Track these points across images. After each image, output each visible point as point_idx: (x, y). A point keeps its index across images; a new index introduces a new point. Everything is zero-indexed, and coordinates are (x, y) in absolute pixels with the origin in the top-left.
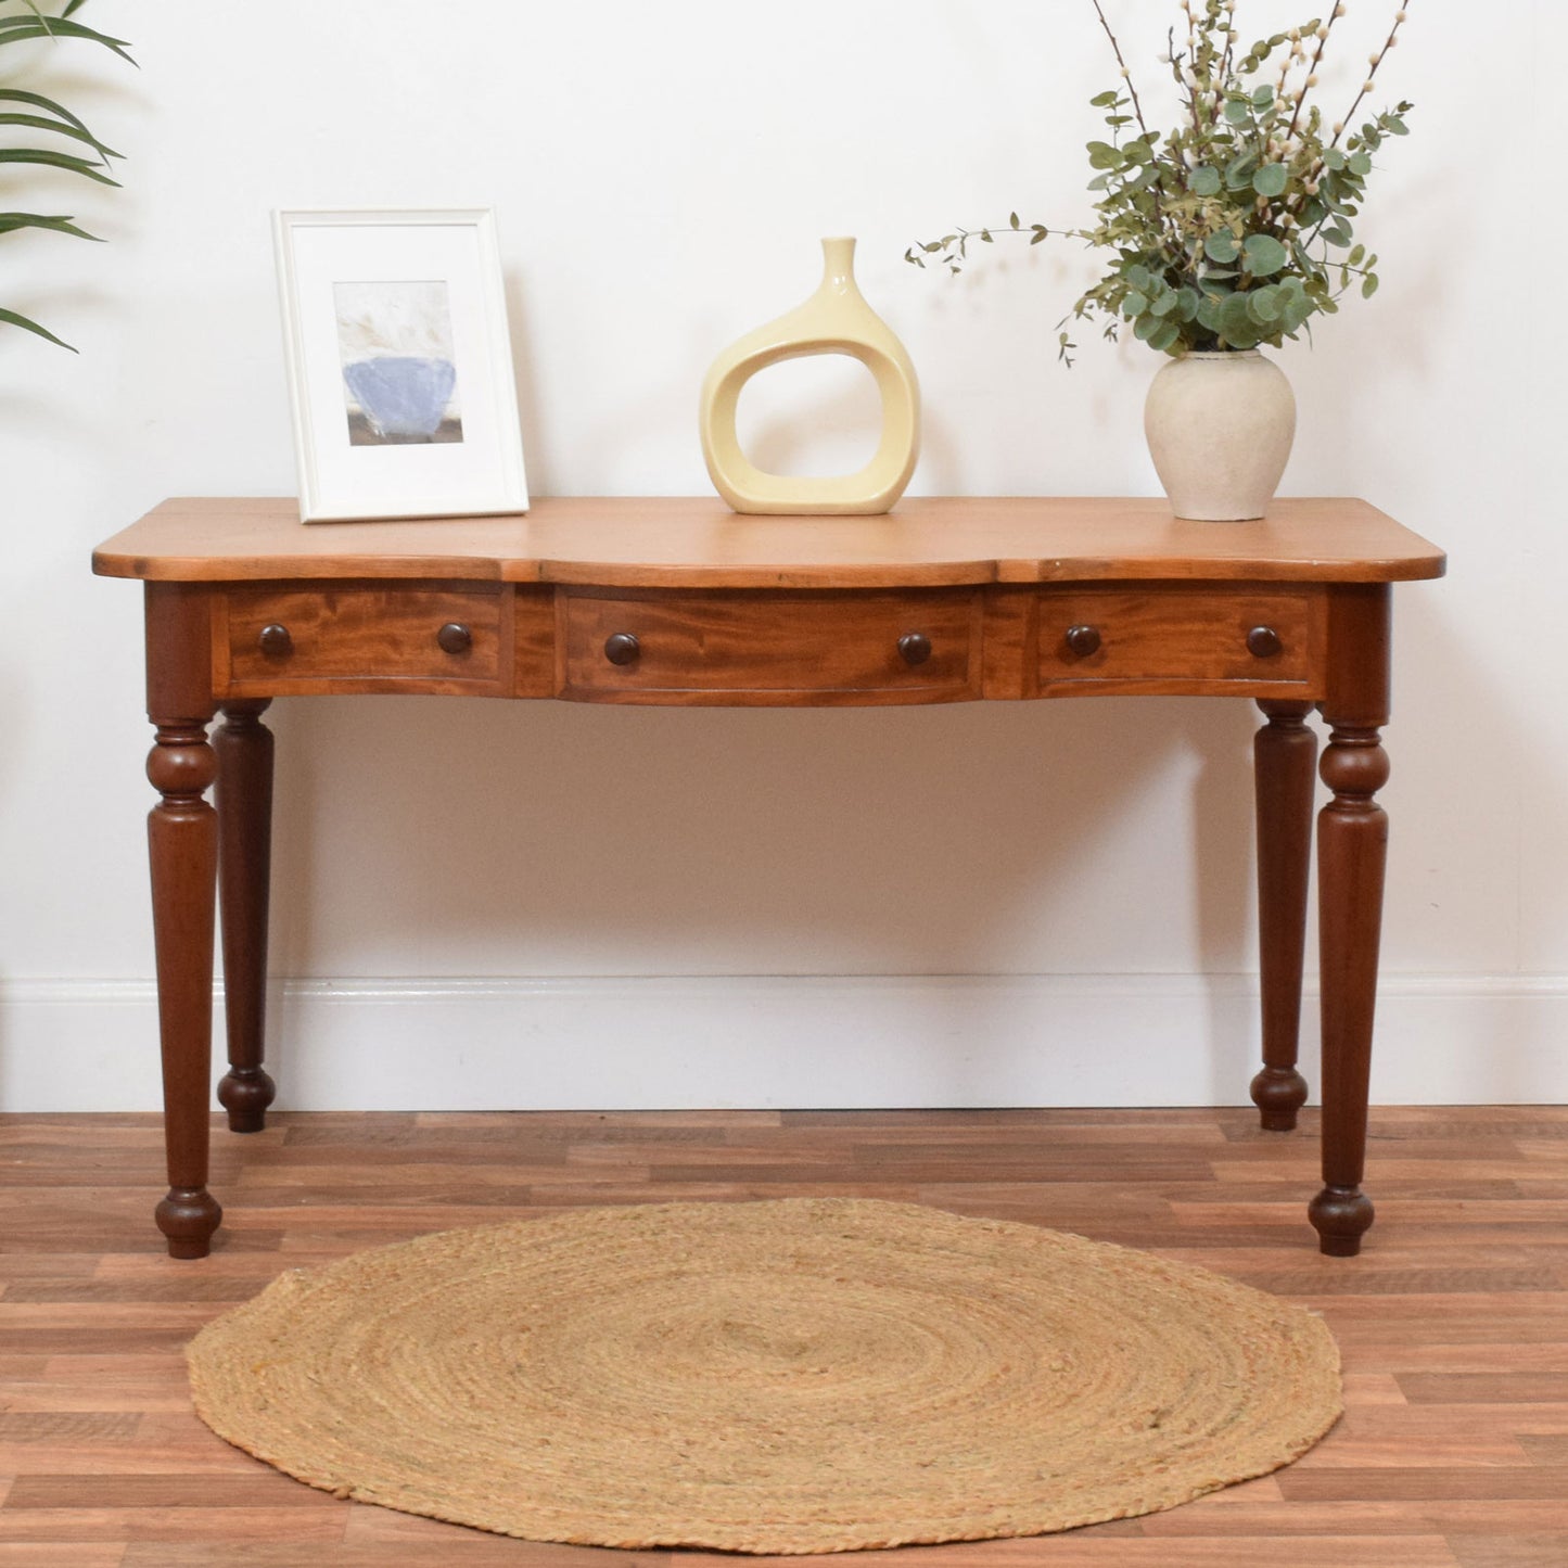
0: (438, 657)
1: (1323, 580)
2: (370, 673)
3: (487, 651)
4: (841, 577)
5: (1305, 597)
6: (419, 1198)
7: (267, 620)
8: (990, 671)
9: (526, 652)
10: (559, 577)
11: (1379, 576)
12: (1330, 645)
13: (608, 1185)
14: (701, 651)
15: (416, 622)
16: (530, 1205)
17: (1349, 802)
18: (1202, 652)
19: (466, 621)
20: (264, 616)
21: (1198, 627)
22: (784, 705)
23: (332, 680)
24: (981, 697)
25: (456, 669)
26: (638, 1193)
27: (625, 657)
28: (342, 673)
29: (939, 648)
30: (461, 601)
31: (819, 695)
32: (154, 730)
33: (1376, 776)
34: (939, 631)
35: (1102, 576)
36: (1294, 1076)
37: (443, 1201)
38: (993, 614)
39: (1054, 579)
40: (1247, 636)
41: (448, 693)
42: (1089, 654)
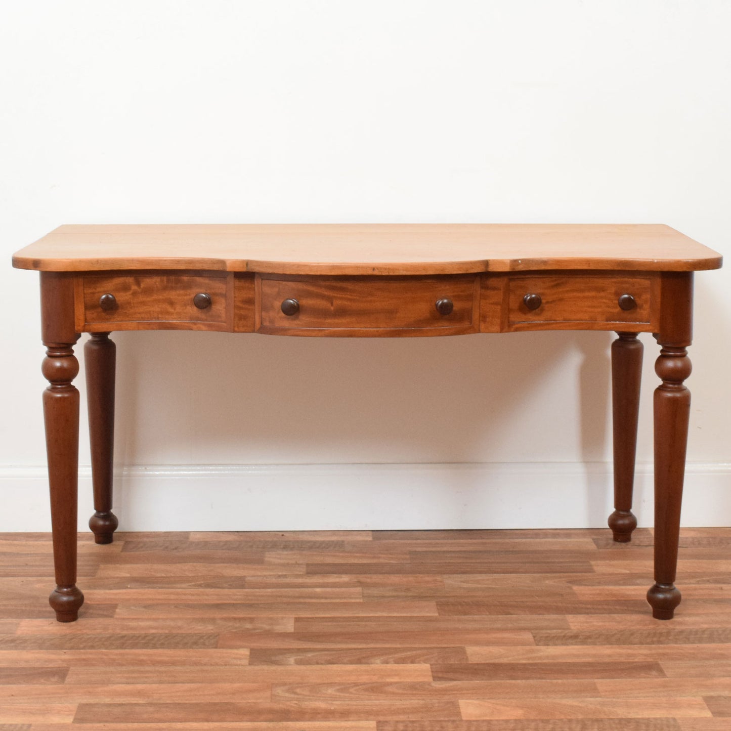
0: (193, 310)
1: (659, 270)
2: (158, 319)
3: (220, 307)
4: (406, 270)
5: (649, 279)
6: (188, 584)
7: (104, 291)
8: (483, 318)
9: (240, 308)
10: (257, 269)
11: (689, 268)
12: (662, 303)
13: (285, 576)
14: (332, 308)
15: (182, 292)
16: (245, 588)
17: (671, 386)
18: (594, 307)
19: (208, 291)
20: (102, 289)
21: (593, 294)
22: (375, 336)
23: (139, 323)
24: (479, 331)
25: (203, 316)
26: (300, 580)
27: (292, 311)
28: (143, 319)
29: (457, 306)
30: (206, 281)
31: (393, 331)
32: (46, 349)
33: (685, 372)
34: (458, 298)
35: (543, 268)
36: (631, 515)
37: (200, 586)
38: (486, 288)
39: (517, 270)
40: (619, 300)
41: (199, 329)
42: (535, 309)
